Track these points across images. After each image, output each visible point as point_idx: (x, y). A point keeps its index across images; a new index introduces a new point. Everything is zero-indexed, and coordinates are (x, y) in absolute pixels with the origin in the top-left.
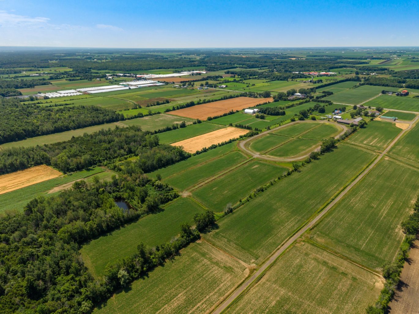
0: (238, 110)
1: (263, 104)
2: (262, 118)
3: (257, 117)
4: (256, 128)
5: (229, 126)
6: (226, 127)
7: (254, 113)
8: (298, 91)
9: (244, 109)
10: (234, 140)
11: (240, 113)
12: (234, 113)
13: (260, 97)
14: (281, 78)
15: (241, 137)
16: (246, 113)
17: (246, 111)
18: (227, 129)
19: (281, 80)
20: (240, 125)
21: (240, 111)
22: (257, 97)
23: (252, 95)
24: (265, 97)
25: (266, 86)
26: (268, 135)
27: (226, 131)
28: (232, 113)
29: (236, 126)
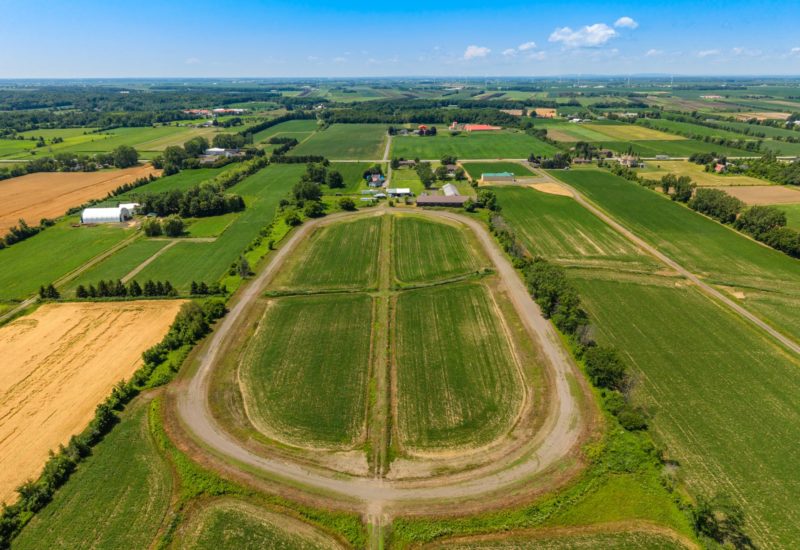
0: (51, 217)
1: (137, 186)
2: (176, 231)
3: (153, 231)
4: (194, 286)
5: (39, 302)
6: (23, 312)
7: (126, 217)
8: (211, 143)
9: (75, 212)
10: (126, 396)
11: (62, 226)
12: (34, 232)
13: (106, 167)
14: (130, 122)
15: (154, 358)
16: (93, 224)
17: (89, 214)
18: (34, 323)
19: (133, 125)
20: (103, 286)
21: (59, 219)
22: (93, 169)
23: (74, 164)
24: (123, 167)
25: (99, 141)
26: (271, 303)
27: (33, 335)
28: (22, 235)
29: (82, 294)
